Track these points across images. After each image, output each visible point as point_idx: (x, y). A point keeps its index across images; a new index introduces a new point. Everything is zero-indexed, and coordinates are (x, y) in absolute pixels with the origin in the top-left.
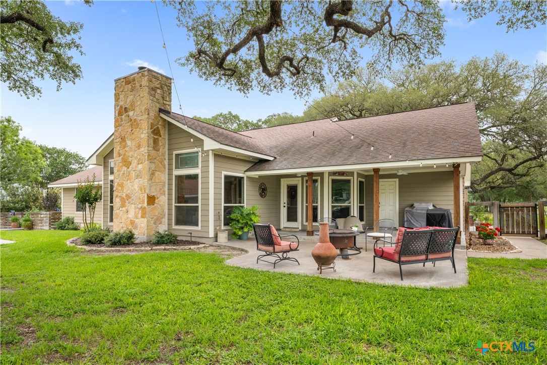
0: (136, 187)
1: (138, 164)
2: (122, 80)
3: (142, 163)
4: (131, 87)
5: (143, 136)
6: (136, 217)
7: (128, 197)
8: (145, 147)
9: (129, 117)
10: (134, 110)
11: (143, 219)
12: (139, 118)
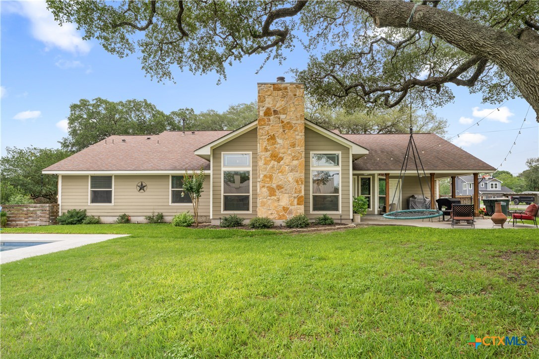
0: (290, 179)
1: (293, 160)
2: (270, 85)
3: (297, 159)
4: (281, 94)
5: (298, 137)
6: (292, 204)
7: (279, 187)
8: (302, 146)
9: (279, 119)
10: (286, 114)
11: (299, 206)
12: (294, 122)
